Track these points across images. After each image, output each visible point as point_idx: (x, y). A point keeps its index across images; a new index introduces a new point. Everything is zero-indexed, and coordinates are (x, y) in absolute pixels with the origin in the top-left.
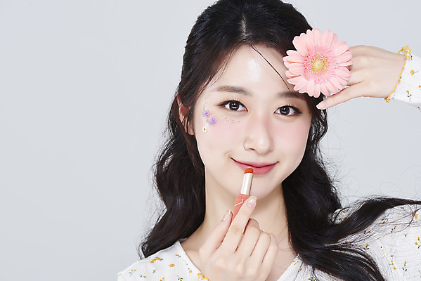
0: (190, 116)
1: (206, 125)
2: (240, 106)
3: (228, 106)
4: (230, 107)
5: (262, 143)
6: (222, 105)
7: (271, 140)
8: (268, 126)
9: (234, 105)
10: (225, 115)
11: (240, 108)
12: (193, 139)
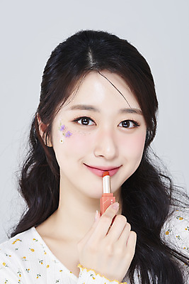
0: (49, 131)
1: (63, 138)
2: (90, 121)
3: (80, 122)
4: (82, 122)
5: (109, 151)
6: (76, 121)
7: (116, 148)
8: (113, 136)
9: (85, 120)
10: (78, 129)
11: (91, 123)
12: (52, 150)
